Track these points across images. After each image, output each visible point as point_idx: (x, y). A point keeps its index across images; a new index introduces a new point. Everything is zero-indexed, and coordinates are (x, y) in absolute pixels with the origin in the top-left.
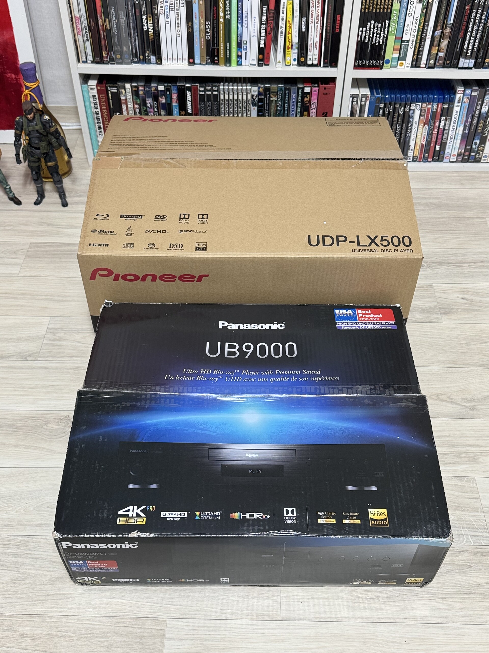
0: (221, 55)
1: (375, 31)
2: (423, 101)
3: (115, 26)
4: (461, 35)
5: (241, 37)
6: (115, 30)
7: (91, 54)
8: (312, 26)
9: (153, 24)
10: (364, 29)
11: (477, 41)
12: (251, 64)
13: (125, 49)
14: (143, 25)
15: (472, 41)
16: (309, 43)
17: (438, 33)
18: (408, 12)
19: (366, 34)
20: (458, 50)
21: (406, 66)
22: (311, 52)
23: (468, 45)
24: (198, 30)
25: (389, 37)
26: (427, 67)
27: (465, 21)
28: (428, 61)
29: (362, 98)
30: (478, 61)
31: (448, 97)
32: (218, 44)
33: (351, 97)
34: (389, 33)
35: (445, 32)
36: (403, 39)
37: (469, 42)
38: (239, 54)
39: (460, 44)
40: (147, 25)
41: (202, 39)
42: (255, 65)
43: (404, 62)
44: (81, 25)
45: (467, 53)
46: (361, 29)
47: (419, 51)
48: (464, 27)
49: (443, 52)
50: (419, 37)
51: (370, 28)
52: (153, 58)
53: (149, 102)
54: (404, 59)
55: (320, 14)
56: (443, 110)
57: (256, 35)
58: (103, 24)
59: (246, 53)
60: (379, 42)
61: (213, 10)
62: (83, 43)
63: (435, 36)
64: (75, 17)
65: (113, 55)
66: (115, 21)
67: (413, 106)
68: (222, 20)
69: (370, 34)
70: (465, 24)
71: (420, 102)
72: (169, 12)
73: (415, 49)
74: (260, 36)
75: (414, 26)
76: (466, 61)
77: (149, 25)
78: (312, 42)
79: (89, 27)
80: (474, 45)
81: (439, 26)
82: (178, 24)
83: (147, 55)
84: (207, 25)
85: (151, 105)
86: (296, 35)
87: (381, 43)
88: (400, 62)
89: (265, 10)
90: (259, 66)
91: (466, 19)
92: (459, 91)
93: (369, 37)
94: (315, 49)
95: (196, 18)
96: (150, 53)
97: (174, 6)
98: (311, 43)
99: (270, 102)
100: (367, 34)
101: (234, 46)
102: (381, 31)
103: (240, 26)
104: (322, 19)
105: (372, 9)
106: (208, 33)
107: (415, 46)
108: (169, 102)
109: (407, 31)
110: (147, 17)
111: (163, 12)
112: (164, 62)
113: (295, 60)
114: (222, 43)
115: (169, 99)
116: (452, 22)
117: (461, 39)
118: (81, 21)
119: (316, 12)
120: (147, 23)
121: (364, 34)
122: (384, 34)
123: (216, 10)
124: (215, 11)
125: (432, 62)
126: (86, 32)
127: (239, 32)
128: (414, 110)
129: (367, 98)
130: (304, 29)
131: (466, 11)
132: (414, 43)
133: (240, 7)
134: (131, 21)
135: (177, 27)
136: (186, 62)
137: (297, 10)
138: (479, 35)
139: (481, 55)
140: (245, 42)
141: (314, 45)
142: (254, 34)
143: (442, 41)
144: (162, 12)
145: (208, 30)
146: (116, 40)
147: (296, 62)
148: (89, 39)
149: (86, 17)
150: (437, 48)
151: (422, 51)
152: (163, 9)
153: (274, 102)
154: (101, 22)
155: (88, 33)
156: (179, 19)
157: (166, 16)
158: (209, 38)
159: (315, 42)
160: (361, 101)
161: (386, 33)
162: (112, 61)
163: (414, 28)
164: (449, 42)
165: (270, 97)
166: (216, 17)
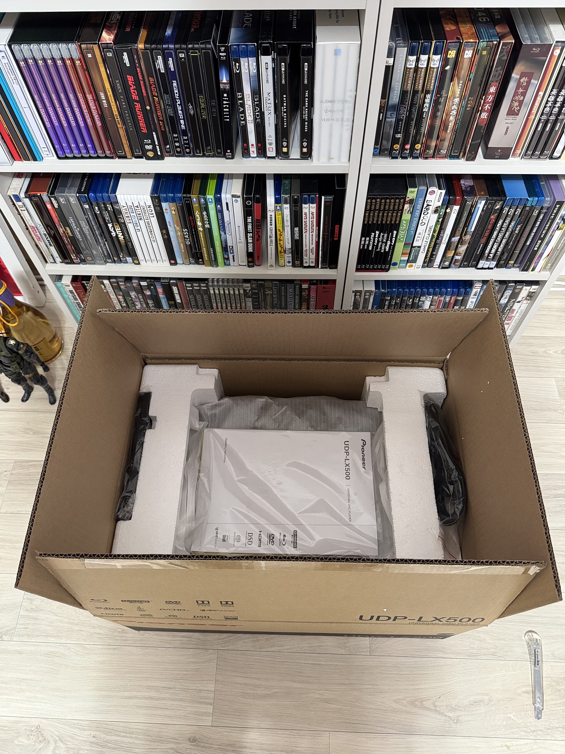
0: (205, 258)
1: (380, 240)
2: (435, 294)
3: (78, 233)
4: (483, 240)
5: (226, 242)
6: (79, 237)
7: (58, 256)
8: (306, 235)
9: (121, 230)
10: (368, 239)
11: (502, 246)
12: (240, 265)
13: (94, 252)
14: (110, 232)
15: (495, 247)
16: (304, 249)
17: (456, 239)
18: (421, 222)
19: (369, 242)
20: (478, 253)
21: (416, 267)
22: (307, 256)
23: (491, 249)
24: (175, 236)
25: (397, 244)
26: (440, 268)
27: (489, 229)
28: (442, 263)
29: (365, 293)
30: (500, 263)
31: (463, 291)
32: (200, 248)
33: (353, 292)
34: (398, 240)
35: (464, 238)
36: (414, 245)
37: (492, 247)
38: (226, 257)
39: (480, 248)
40: (115, 231)
41: (182, 244)
42: (246, 266)
43: (414, 264)
44: (40, 233)
45: (488, 256)
46: (363, 239)
47: (432, 255)
48: (487, 234)
49: (460, 256)
50: (433, 243)
51: (375, 237)
52: (129, 259)
53: (133, 294)
54: (415, 261)
55: (315, 224)
56: (456, 301)
57: (243, 242)
58: (64, 232)
59: (233, 256)
60: (385, 249)
61: (189, 219)
62: (46, 248)
63: (451, 241)
64: (30, 226)
65: (83, 257)
66: (77, 229)
67: (423, 298)
68: (201, 229)
69: (374, 242)
70: (488, 231)
71: (431, 295)
72: (137, 221)
73: (427, 253)
74: (247, 243)
75: (427, 233)
76: (486, 262)
77: (117, 232)
78: (308, 248)
79: (50, 235)
80: (498, 249)
81: (458, 232)
82: (151, 232)
83: (121, 256)
84: (185, 232)
85: (135, 296)
86: (288, 242)
87: (387, 250)
88: (408, 264)
89: (249, 220)
90: (249, 267)
91: (490, 227)
92: (476, 286)
93: (373, 245)
94: (311, 254)
95: (170, 226)
96: (124, 255)
97: (142, 215)
98: (307, 250)
99: (265, 295)
100: (371, 243)
101: (219, 251)
102: (387, 240)
103: (223, 233)
104: (317, 229)
105: (378, 221)
106: (187, 239)
107: (428, 251)
108: (155, 294)
109: (418, 238)
110: (113, 225)
111: (131, 221)
112: (141, 263)
113: (289, 262)
114: (204, 248)
115: (154, 291)
116: (473, 230)
117: (482, 245)
118: (38, 230)
119: (311, 223)
120: (114, 230)
121: (367, 242)
122: (391, 242)
123: (193, 219)
124: (192, 221)
125: (447, 263)
126: (47, 239)
127: (222, 239)
128: (423, 301)
129: (372, 293)
130: (297, 237)
131: (490, 220)
132: (426, 248)
133: (220, 218)
134: (95, 229)
135: (150, 234)
136: (167, 263)
137: (287, 221)
138: (504, 241)
139: (505, 258)
140: (231, 247)
141: (310, 251)
142: (240, 241)
143: (459, 246)
144: (129, 222)
145: (187, 236)
146: (83, 245)
147: (291, 264)
148: (52, 244)
149: (42, 226)
150: (453, 252)
151: (436, 255)
152: (130, 218)
153: (269, 294)
154: (61, 230)
155: (49, 239)
156: (151, 227)
157: (135, 225)
158: (188, 243)
159: (311, 248)
160: (365, 295)
161: (393, 242)
162: (83, 261)
163: (426, 235)
164: (468, 247)
165: (264, 291)
166: (194, 225)
